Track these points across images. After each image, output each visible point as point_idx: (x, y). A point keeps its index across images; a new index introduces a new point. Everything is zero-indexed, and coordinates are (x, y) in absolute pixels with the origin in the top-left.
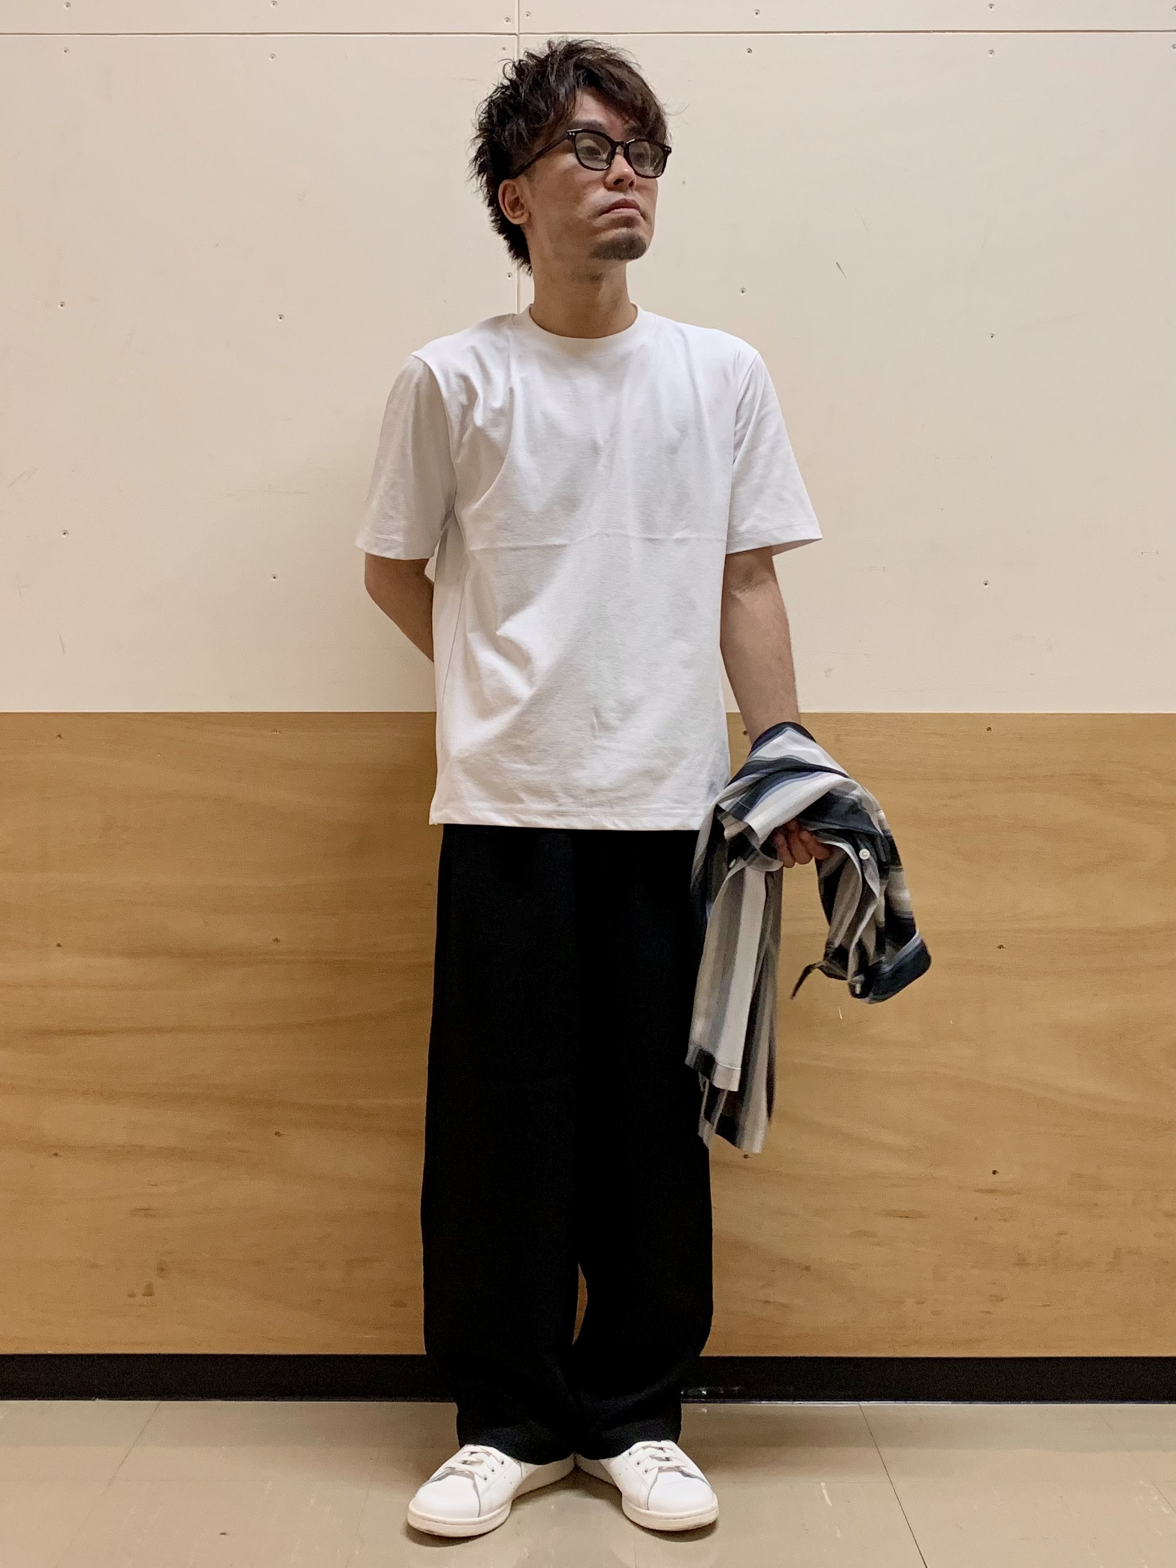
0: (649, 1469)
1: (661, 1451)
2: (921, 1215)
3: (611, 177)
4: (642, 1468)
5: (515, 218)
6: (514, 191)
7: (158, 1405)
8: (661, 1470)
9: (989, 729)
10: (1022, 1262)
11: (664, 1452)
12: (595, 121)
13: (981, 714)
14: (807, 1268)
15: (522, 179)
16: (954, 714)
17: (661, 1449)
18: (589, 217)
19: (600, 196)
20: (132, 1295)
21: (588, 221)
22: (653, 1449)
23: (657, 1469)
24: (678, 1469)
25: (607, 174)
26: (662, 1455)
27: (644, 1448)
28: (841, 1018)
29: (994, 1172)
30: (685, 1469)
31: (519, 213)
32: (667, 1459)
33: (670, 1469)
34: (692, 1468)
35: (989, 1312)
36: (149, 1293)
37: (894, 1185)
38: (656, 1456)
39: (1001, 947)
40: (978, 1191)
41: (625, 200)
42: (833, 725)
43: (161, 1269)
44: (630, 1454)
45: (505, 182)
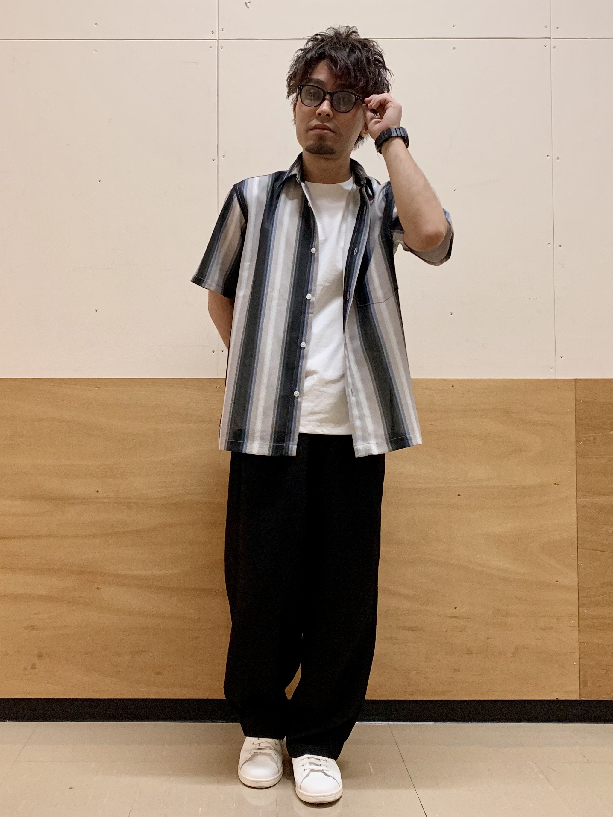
7: (38, 724)
9: (453, 386)
10: (470, 652)
11: (320, 761)
13: (449, 379)
16: (436, 379)
17: (319, 759)
20: (25, 669)
35: (453, 678)
36: (34, 668)
37: (405, 614)
39: (459, 495)
40: (447, 617)
43: (40, 656)
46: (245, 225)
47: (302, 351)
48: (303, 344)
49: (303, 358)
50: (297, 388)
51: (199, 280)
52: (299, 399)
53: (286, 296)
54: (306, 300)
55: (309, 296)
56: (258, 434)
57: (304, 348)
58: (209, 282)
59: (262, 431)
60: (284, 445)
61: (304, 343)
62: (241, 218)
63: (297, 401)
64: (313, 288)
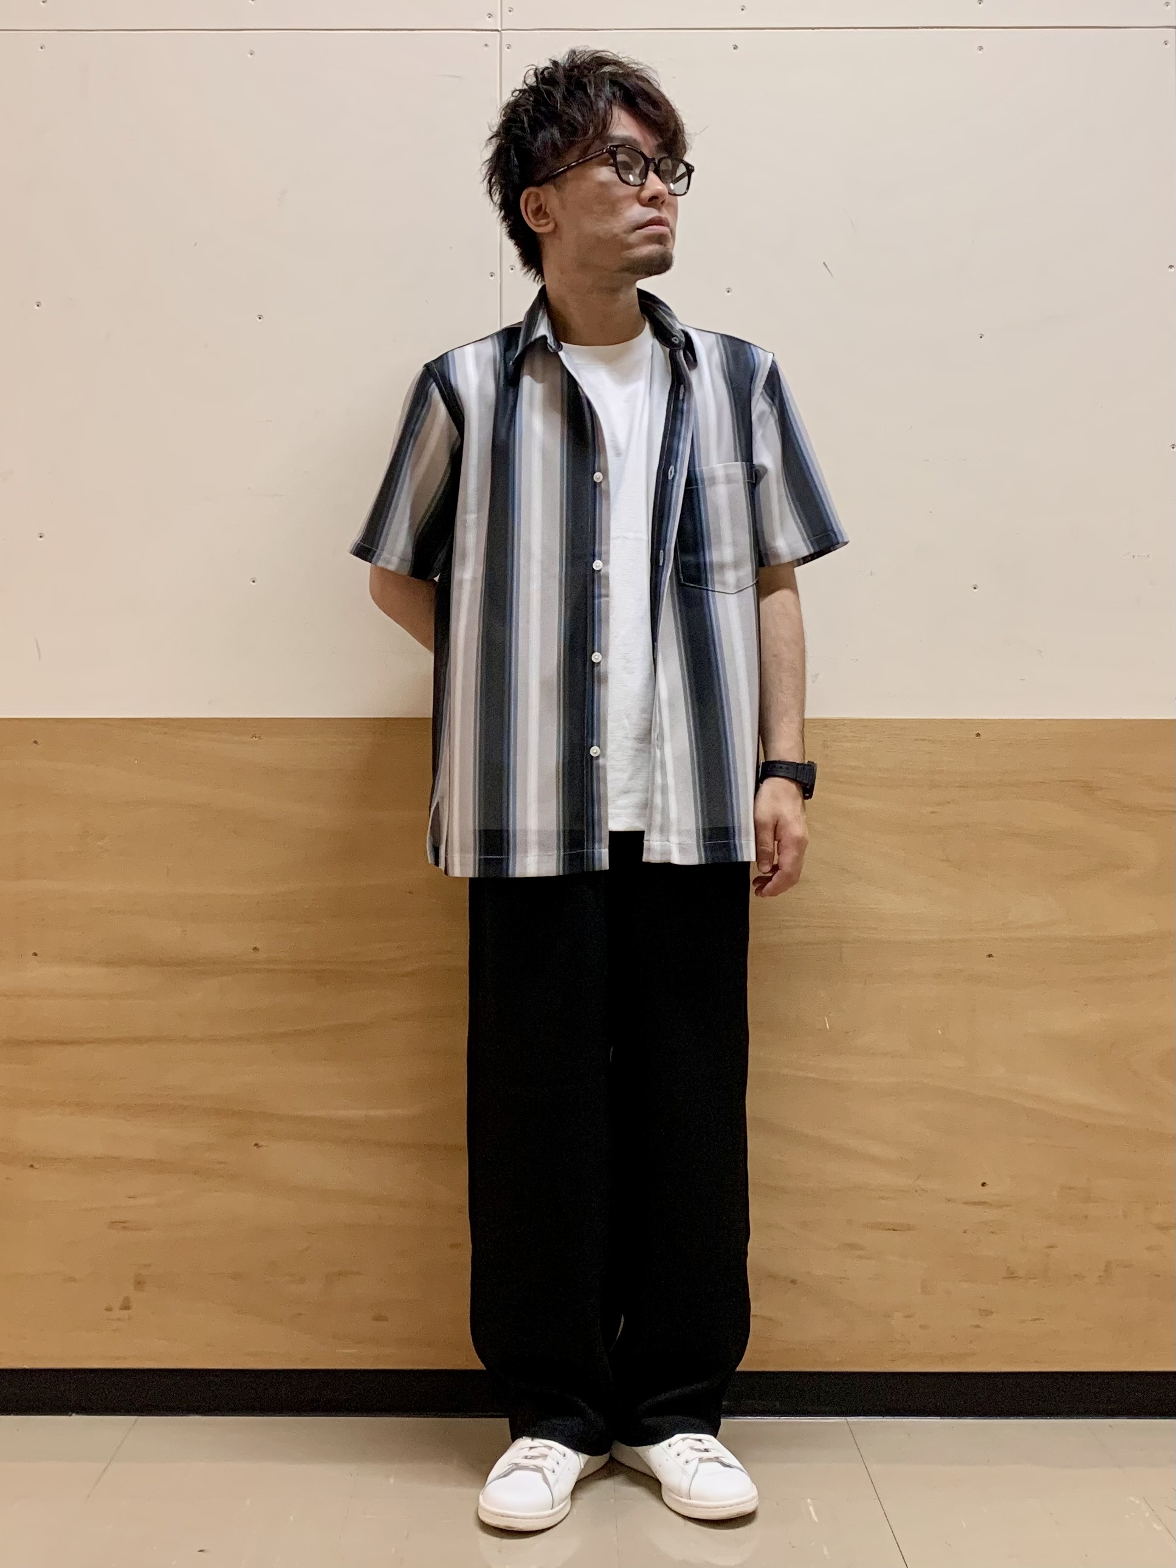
0: (689, 1459)
1: (699, 1442)
2: (909, 1228)
3: (646, 194)
4: (682, 1459)
5: (539, 226)
6: (537, 196)
7: (136, 1421)
8: (701, 1460)
9: (978, 735)
10: (1011, 1276)
11: (703, 1443)
12: (630, 137)
13: (970, 719)
14: (793, 1282)
15: (550, 188)
17: (700, 1440)
18: (625, 232)
19: (637, 212)
20: (109, 1309)
21: (624, 235)
22: (692, 1441)
23: (697, 1460)
24: (717, 1459)
25: (641, 190)
26: (699, 1445)
27: (683, 1439)
28: (828, 1028)
29: (983, 1184)
30: (723, 1460)
31: (543, 222)
32: (706, 1450)
33: (710, 1460)
34: (730, 1458)
35: (978, 1327)
36: (126, 1307)
37: (882, 1198)
38: (695, 1447)
39: (990, 956)
40: (966, 1203)
41: (660, 217)
42: (820, 731)
43: (139, 1283)
44: (670, 1446)
45: (532, 189)
46: (460, 440)
47: (596, 669)
48: (597, 657)
49: (599, 682)
50: (595, 741)
51: (365, 550)
52: (601, 761)
53: (556, 569)
54: (593, 572)
55: (597, 565)
56: (533, 838)
57: (599, 663)
58: (385, 554)
59: (540, 832)
60: (585, 850)
61: (599, 654)
62: (450, 429)
63: (598, 767)
64: (604, 548)
